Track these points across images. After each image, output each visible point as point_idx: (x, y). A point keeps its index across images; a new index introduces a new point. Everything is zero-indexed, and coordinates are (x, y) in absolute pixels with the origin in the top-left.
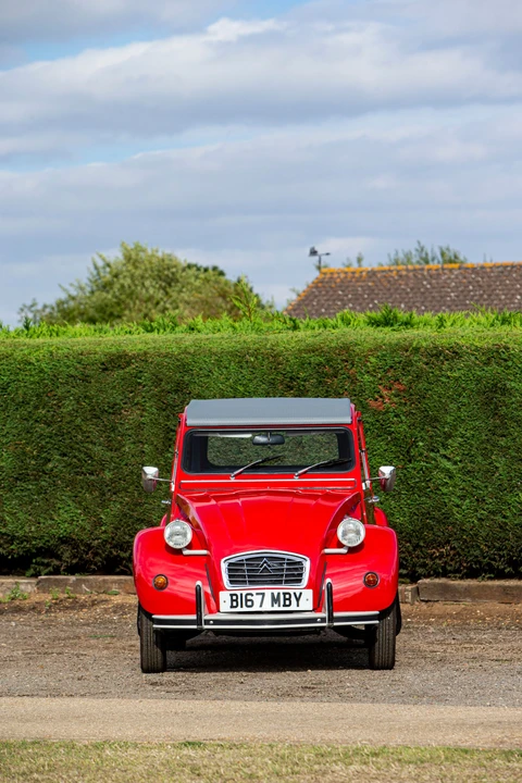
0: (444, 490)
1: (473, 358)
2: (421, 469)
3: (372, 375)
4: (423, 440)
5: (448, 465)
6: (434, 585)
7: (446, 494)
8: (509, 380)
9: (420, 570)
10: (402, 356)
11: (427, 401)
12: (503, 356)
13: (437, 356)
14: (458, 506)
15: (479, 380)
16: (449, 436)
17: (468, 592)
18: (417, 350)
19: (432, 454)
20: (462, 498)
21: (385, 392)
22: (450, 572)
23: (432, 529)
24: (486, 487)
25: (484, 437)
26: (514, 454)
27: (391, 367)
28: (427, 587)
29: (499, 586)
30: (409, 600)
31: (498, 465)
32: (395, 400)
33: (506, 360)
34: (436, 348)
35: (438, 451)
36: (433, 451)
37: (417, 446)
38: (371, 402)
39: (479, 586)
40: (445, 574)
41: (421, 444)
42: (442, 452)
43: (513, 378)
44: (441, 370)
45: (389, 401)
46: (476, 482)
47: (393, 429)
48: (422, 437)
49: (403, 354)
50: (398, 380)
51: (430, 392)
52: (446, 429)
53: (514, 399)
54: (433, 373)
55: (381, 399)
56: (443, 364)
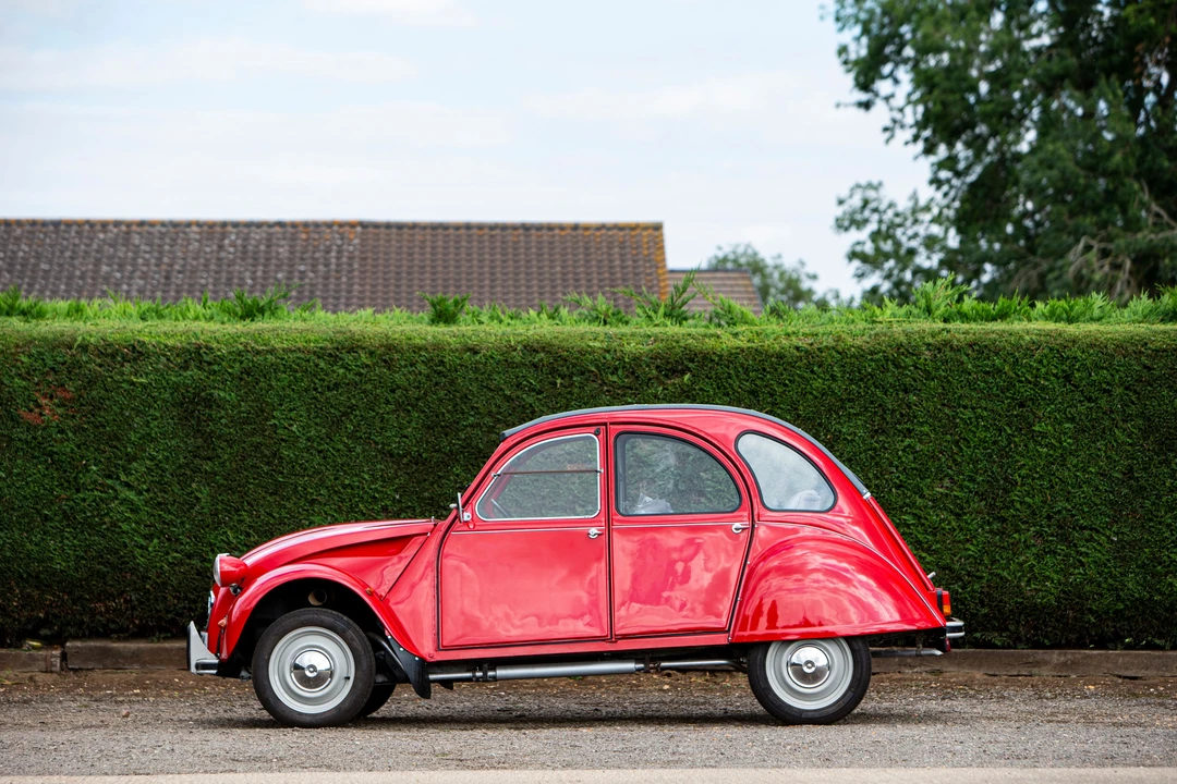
0: (125, 527)
1: (163, 359)
2: (94, 501)
3: (24, 379)
4: (97, 463)
5: (132, 495)
6: (91, 649)
7: (127, 533)
8: (215, 388)
9: (70, 630)
10: (66, 355)
11: (102, 414)
12: (206, 358)
13: (113, 356)
14: (142, 547)
15: (176, 387)
16: (132, 458)
17: (135, 657)
18: (84, 348)
19: (109, 482)
20: (149, 537)
21: (44, 402)
22: (114, 631)
23: (104, 578)
24: (182, 523)
25: (182, 460)
26: (222, 481)
27: (53, 369)
28: (78, 652)
30: (58, 668)
31: (199, 495)
32: (59, 411)
33: (210, 364)
34: (110, 345)
35: (118, 478)
36: (110, 477)
37: (88, 471)
38: (23, 413)
39: (152, 649)
40: (105, 634)
41: (94, 468)
42: (123, 478)
44: (122, 374)
45: (51, 412)
46: (169, 517)
47: (55, 449)
48: (95, 459)
49: (67, 353)
50: (62, 385)
51: (107, 403)
52: (129, 450)
53: (223, 413)
54: (112, 377)
55: (37, 410)
56: (122, 366)
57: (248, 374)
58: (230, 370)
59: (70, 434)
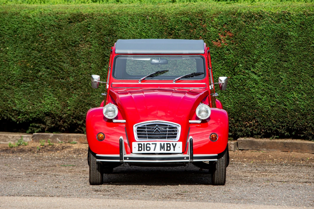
0: (253, 90)
1: (270, 19)
2: (241, 79)
3: (215, 28)
4: (242, 63)
5: (255, 77)
6: (246, 141)
7: (254, 93)
8: (290, 31)
9: (239, 133)
10: (231, 18)
11: (244, 42)
12: (287, 18)
13: (251, 17)
14: (260, 99)
15: (273, 31)
16: (256, 61)
17: (264, 145)
18: (240, 14)
19: (246, 71)
20: (262, 95)
21: (222, 37)
22: (255, 134)
23: (246, 111)
24: (276, 89)
25: (275, 62)
26: (291, 71)
27: (226, 23)
28: (242, 142)
29: (281, 143)
30: (233, 149)
31: (282, 77)
32: (227, 41)
33: (288, 20)
34: (250, 13)
35: (250, 70)
36: (247, 69)
37: (238, 67)
38: (214, 42)
39: (270, 142)
40: (252, 135)
41: (241, 65)
42: (252, 70)
43: (292, 30)
44: (253, 25)
45: (224, 42)
46: (270, 86)
47: (226, 57)
48: (241, 62)
49: (232, 17)
50: (229, 30)
51: (246, 37)
52: (255, 58)
53: (292, 41)
54: (248, 27)
55: (219, 41)
56: (254, 22)
57: (303, 25)
58: (296, 23)
59: (231, 51)
